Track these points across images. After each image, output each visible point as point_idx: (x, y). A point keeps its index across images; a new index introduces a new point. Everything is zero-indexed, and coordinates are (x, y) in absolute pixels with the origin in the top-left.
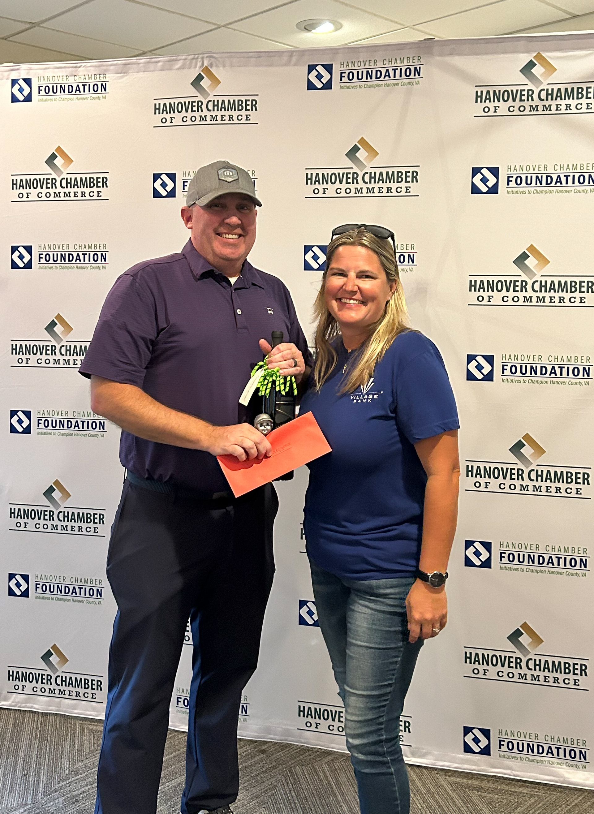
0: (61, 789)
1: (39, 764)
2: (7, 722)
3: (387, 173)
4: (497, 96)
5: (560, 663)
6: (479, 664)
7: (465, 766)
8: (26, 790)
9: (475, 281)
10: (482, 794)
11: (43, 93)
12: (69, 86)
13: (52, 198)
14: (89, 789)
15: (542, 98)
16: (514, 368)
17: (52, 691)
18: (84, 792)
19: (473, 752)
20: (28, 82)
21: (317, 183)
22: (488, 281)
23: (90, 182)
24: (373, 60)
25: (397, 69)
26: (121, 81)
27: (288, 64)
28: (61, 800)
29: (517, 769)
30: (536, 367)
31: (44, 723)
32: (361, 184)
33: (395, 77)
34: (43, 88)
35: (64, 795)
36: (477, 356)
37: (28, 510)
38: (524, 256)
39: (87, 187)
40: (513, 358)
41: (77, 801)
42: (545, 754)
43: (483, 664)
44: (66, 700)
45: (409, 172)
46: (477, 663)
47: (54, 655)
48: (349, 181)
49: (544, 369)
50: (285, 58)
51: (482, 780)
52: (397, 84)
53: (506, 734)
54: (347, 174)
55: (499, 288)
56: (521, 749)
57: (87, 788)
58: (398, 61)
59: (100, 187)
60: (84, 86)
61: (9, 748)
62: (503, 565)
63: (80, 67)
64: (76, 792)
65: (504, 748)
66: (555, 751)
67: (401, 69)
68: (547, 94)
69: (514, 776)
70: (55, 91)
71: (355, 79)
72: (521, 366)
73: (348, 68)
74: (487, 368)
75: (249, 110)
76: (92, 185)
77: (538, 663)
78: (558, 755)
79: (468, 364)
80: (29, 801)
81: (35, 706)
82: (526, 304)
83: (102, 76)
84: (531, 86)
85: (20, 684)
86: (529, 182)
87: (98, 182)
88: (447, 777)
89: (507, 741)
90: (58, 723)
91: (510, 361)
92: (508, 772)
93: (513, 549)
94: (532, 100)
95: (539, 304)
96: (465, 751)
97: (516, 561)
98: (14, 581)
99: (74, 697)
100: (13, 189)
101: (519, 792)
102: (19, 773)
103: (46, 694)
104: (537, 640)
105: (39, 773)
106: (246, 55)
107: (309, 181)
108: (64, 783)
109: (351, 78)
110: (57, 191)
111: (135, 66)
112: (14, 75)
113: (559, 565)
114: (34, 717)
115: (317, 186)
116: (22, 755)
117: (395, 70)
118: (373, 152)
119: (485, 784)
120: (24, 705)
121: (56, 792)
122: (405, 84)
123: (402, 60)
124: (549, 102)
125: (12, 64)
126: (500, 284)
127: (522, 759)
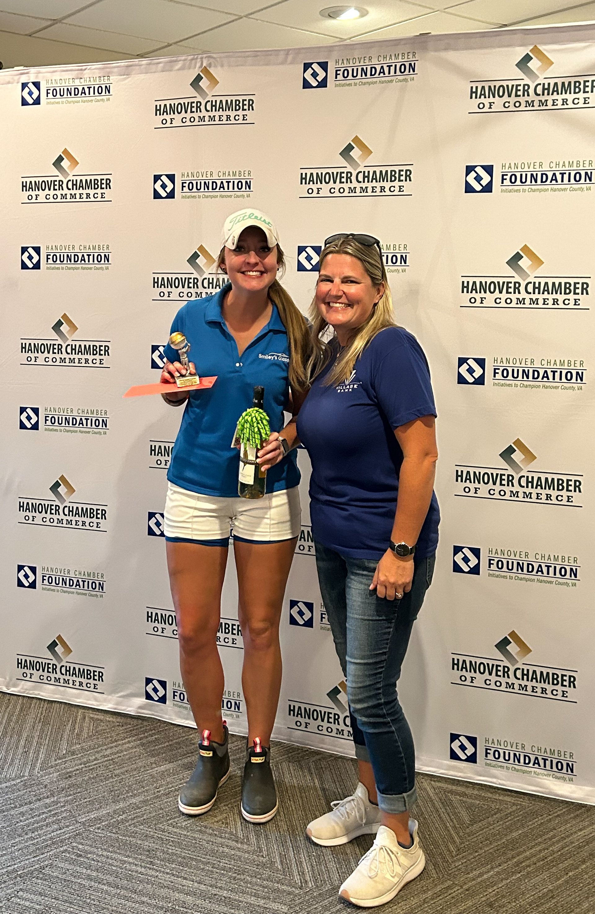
0: (57, 766)
1: (39, 744)
2: (15, 707)
3: (381, 172)
4: (493, 92)
5: (548, 674)
6: (467, 671)
7: (452, 773)
8: (25, 764)
9: (468, 282)
10: (464, 799)
11: (50, 96)
12: (75, 89)
13: (59, 200)
14: (82, 768)
15: (538, 92)
16: (505, 372)
17: (57, 680)
18: (77, 770)
19: (459, 759)
20: (37, 85)
21: (311, 183)
22: (481, 282)
23: (94, 184)
24: (368, 57)
25: (392, 66)
26: (124, 82)
27: (283, 63)
28: (55, 775)
29: (504, 778)
30: (528, 370)
31: (48, 710)
32: (355, 184)
33: (389, 73)
34: (50, 91)
35: (59, 771)
36: (469, 359)
37: (36, 504)
38: (517, 257)
39: (91, 189)
40: (505, 362)
41: (70, 777)
42: (531, 765)
43: (470, 671)
44: (71, 690)
45: (403, 171)
46: (464, 670)
47: (59, 646)
48: (343, 180)
49: (536, 373)
50: (282, 56)
51: (467, 787)
52: (391, 81)
53: (493, 742)
54: (341, 173)
55: (492, 290)
56: (507, 758)
57: (80, 767)
58: (393, 57)
59: (103, 188)
60: (89, 88)
61: (14, 728)
62: (491, 572)
63: (85, 69)
64: (71, 770)
65: (491, 757)
66: (541, 762)
67: (396, 66)
68: (544, 89)
69: (500, 784)
70: (62, 94)
71: (350, 77)
72: (513, 370)
73: (343, 66)
74: (478, 372)
75: (246, 110)
76: (96, 186)
77: (525, 672)
78: (545, 766)
79: (459, 367)
80: (27, 774)
81: (42, 693)
82: (519, 306)
83: (106, 78)
84: (527, 81)
85: (28, 672)
86: (524, 180)
87: (102, 184)
88: (433, 782)
89: (493, 749)
90: (62, 710)
91: (502, 365)
92: (494, 780)
93: (502, 556)
94: (528, 95)
95: (532, 306)
96: (451, 758)
97: (505, 569)
98: (22, 573)
99: (77, 687)
100: (23, 191)
101: (503, 800)
102: (20, 750)
103: (52, 682)
104: (525, 649)
105: (39, 751)
106: (243, 54)
107: (304, 181)
108: (60, 761)
109: (346, 75)
110: (64, 193)
111: (138, 67)
112: (24, 79)
113: (548, 573)
114: (40, 704)
115: (311, 185)
116: (25, 735)
117: (389, 67)
118: (366, 150)
119: (469, 791)
120: (31, 692)
121: (52, 768)
122: (400, 81)
123: (397, 57)
124: (546, 97)
125: (22, 68)
126: (492, 285)
127: (508, 768)
